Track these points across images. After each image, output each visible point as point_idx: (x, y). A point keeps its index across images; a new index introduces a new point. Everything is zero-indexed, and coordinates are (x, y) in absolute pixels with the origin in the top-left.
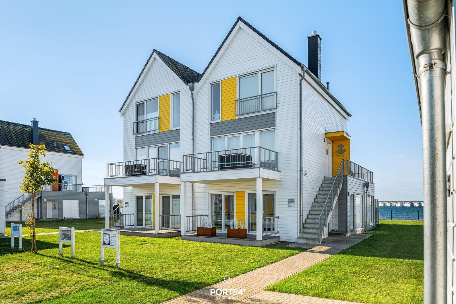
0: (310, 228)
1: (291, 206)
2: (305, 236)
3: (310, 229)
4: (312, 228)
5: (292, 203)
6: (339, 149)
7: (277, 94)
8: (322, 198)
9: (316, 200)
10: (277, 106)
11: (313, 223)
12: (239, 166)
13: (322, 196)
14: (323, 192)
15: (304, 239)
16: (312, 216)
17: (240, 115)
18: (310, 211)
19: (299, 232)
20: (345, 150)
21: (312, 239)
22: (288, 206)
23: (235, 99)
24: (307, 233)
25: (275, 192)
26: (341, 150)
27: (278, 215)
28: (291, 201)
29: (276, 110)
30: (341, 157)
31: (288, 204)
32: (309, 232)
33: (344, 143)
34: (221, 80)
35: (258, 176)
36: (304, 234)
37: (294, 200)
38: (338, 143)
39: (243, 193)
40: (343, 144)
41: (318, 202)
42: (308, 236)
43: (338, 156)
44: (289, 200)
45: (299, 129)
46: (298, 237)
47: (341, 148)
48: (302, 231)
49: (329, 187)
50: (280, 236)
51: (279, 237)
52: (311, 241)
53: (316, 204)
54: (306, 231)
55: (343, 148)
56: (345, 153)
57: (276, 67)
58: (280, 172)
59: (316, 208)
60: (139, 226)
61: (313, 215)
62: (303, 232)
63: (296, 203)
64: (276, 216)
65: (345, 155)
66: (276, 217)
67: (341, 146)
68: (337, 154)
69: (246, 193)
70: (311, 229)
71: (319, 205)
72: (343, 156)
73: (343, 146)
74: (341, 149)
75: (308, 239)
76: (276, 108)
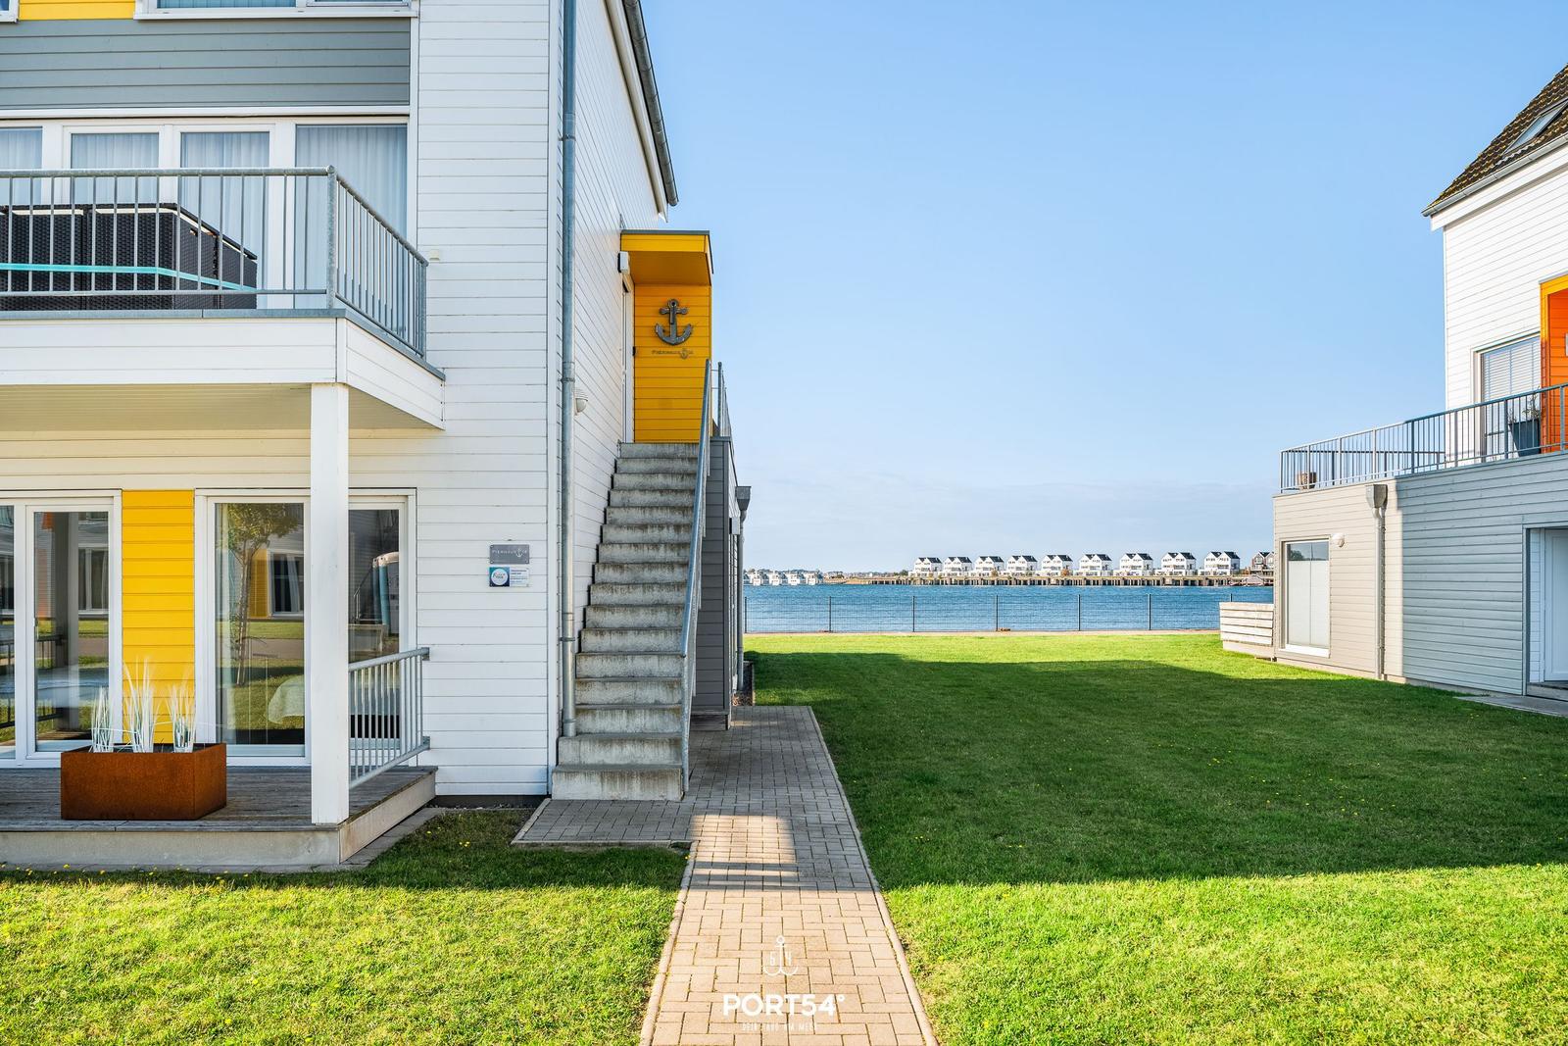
0: (612, 708)
1: (507, 584)
2: (594, 755)
3: (613, 716)
4: (629, 708)
5: (512, 567)
6: (662, 321)
8: (636, 545)
9: (605, 552)
11: (616, 679)
12: (169, 297)
13: (630, 531)
14: (633, 511)
15: (596, 778)
16: (607, 636)
18: (590, 612)
19: (554, 734)
20: (688, 331)
21: (642, 775)
22: (492, 584)
24: (606, 739)
25: (406, 504)
26: (672, 329)
27: (424, 641)
28: (507, 555)
29: (414, 5)
30: (670, 359)
31: (492, 570)
32: (609, 729)
33: (686, 296)
35: (329, 376)
36: (586, 747)
37: (527, 547)
38: (662, 296)
39: (183, 500)
40: (684, 302)
41: (618, 566)
42: (614, 755)
43: (659, 352)
44: (492, 547)
45: (556, 145)
46: (552, 762)
47: (674, 319)
48: (571, 729)
49: (654, 491)
50: (436, 768)
51: (431, 771)
52: (636, 784)
53: (607, 574)
54: (591, 724)
55: (682, 321)
56: (691, 342)
58: (441, 377)
59: (615, 597)
61: (611, 630)
62: (578, 733)
63: (536, 565)
64: (412, 646)
65: (691, 353)
66: (411, 655)
67: (672, 311)
68: (657, 343)
69: (200, 502)
70: (624, 713)
71: (626, 576)
72: (684, 357)
73: (683, 313)
74: (673, 323)
75: (622, 776)
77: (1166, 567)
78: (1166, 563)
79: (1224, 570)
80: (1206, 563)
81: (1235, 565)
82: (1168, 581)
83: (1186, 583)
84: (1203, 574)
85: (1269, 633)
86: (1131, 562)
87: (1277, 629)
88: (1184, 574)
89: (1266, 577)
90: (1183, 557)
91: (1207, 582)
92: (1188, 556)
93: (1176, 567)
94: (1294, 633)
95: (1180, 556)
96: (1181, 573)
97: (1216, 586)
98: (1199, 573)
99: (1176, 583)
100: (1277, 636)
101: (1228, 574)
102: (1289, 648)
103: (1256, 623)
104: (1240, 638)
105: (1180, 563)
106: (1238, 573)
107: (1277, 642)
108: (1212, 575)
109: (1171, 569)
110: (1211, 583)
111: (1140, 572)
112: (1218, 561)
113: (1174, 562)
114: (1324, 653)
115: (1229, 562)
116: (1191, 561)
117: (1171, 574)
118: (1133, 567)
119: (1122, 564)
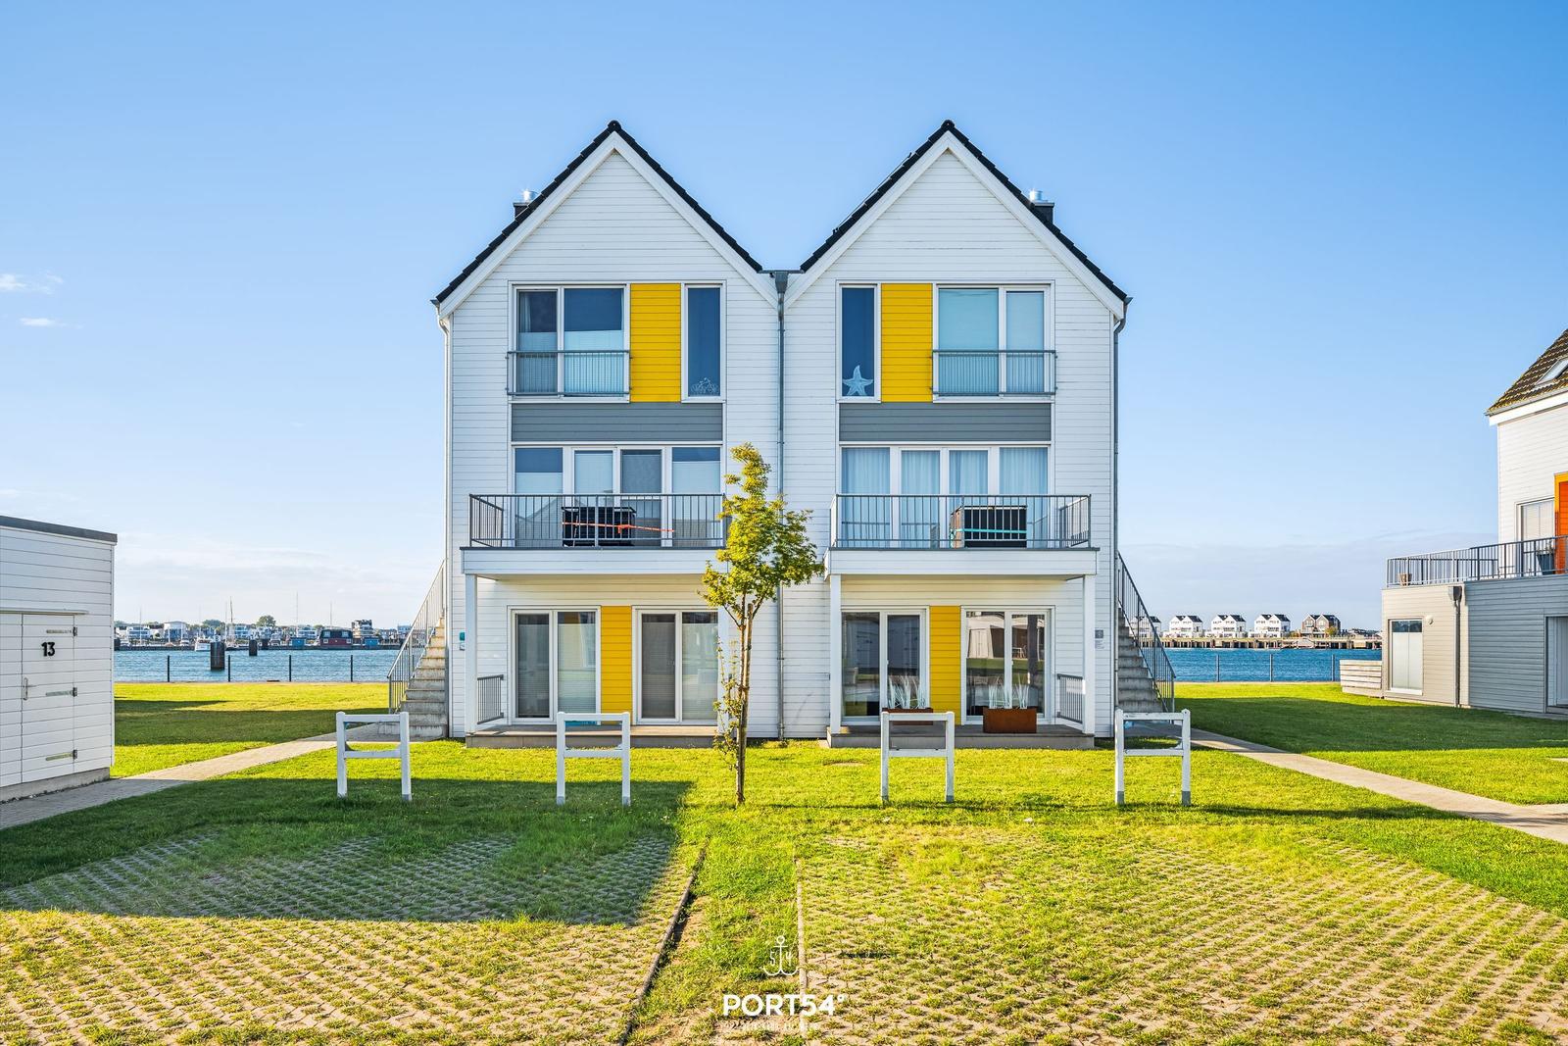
5: (1097, 640)
7: (1056, 357)
10: (1056, 388)
11: (1129, 690)
17: (941, 394)
18: (1120, 660)
23: (927, 346)
25: (1050, 611)
27: (1059, 671)
29: (1053, 397)
34: (879, 283)
37: (1102, 631)
45: (1113, 456)
57: (1052, 286)
60: (523, 719)
63: (1106, 639)
64: (1053, 673)
66: (1051, 676)
69: (963, 611)
76: (1054, 394)
77: (1217, 629)
78: (1217, 626)
79: (1274, 633)
80: (1256, 625)
81: (1285, 627)
82: (1218, 643)
83: (1236, 645)
84: (1253, 636)
85: (1379, 680)
86: (1181, 624)
87: (1385, 678)
88: (1234, 636)
89: (1317, 640)
90: (1233, 620)
91: (1258, 644)
92: (1237, 618)
93: (1226, 629)
94: (1396, 679)
95: (1230, 619)
96: (1230, 635)
97: (1267, 648)
98: (1249, 635)
99: (1226, 645)
100: (1385, 682)
101: (1279, 636)
102: (1393, 690)
103: (1368, 674)
104: (1356, 684)
105: (1229, 626)
106: (1288, 636)
107: (1385, 686)
108: (1262, 637)
109: (1221, 631)
110: (1261, 645)
111: (1189, 634)
112: (1268, 624)
113: (1223, 624)
114: (1419, 692)
115: (1279, 624)
116: (1241, 624)
117: (1221, 636)
118: (1183, 629)
119: (1172, 626)
